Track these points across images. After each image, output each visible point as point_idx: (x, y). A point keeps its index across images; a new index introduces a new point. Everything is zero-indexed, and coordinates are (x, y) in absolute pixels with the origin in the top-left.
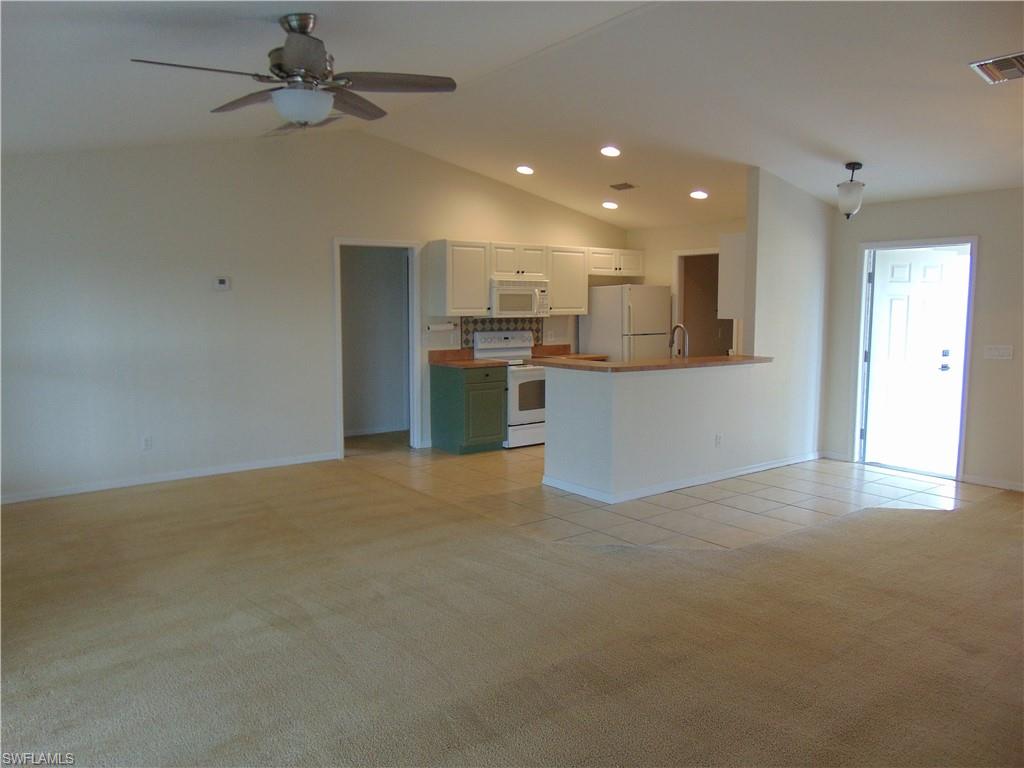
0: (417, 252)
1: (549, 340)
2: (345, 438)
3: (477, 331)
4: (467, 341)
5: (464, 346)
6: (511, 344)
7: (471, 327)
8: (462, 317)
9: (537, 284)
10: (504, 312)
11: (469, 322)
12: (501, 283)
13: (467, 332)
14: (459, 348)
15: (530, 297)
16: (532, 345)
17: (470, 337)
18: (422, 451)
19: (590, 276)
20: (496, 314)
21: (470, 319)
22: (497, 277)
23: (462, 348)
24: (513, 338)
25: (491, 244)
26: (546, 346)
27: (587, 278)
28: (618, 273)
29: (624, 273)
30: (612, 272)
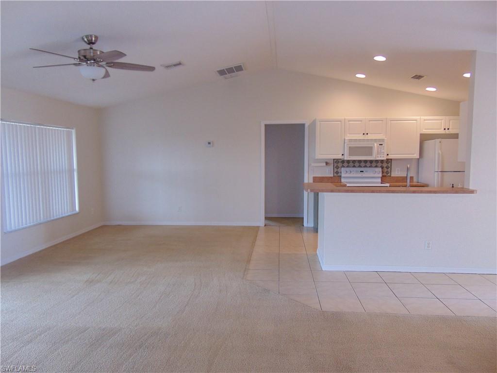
0: (306, 126)
1: (396, 173)
2: (265, 217)
3: (344, 167)
4: (337, 173)
5: (335, 175)
6: (364, 175)
7: (340, 165)
8: (334, 159)
9: (375, 140)
10: (351, 157)
11: (339, 162)
12: (350, 140)
13: (337, 167)
14: (332, 176)
15: (371, 148)
16: (380, 175)
17: (339, 170)
18: (308, 229)
19: (421, 134)
20: (346, 158)
21: (340, 161)
22: (349, 137)
23: (334, 176)
24: (366, 172)
25: (345, 119)
26: (393, 177)
27: (419, 135)
28: (447, 132)
29: (451, 131)
30: (442, 131)
